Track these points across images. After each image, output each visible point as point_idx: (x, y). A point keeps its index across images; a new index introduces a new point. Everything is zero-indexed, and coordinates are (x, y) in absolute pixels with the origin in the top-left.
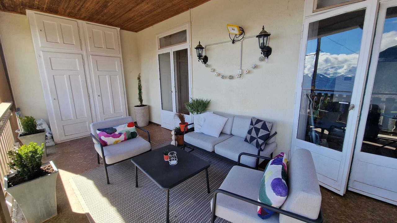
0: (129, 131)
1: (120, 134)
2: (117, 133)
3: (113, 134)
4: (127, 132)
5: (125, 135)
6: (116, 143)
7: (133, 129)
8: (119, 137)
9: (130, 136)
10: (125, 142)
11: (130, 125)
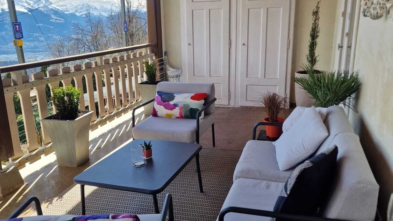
0: (189, 106)
1: (175, 106)
2: (172, 103)
3: (166, 103)
4: (185, 106)
5: (181, 109)
6: (169, 117)
7: (197, 104)
8: (172, 110)
9: (188, 113)
10: (180, 120)
11: (196, 97)
